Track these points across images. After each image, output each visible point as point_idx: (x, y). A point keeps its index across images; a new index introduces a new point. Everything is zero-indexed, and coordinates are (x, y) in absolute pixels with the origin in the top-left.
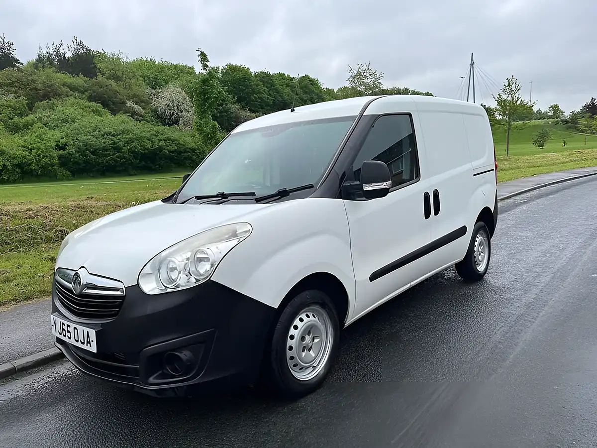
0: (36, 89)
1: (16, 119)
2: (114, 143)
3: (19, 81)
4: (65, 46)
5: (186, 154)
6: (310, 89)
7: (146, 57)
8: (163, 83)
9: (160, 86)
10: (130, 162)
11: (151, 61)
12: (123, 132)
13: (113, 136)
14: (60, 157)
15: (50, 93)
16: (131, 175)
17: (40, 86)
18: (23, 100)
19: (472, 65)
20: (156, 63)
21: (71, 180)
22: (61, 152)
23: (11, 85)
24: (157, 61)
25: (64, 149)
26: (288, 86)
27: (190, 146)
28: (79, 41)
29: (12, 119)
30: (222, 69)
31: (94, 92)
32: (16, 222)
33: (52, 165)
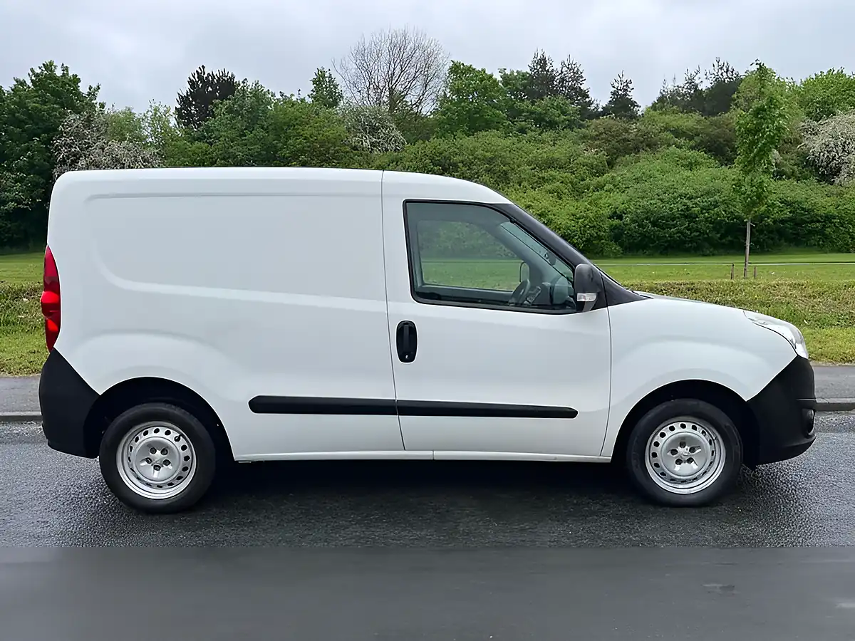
2: (688, 209)
4: (701, 75)
5: (814, 225)
10: (706, 236)
12: (708, 193)
13: (690, 198)
14: (613, 228)
16: (705, 255)
17: (632, 136)
18: (603, 156)
21: (621, 258)
22: (616, 222)
25: (620, 217)
27: (822, 212)
28: (721, 63)
29: (584, 180)
31: (707, 135)
33: (599, 238)
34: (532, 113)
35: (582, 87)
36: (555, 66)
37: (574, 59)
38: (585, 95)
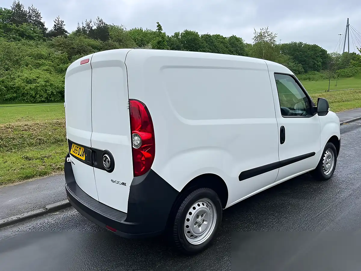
0: (73, 48)
1: (61, 66)
3: (64, 43)
4: (92, 23)
6: (235, 44)
7: (138, 27)
8: (146, 43)
9: (144, 45)
11: (140, 29)
15: (81, 50)
17: (75, 47)
18: (66, 55)
19: (348, 26)
20: (143, 31)
23: (60, 45)
24: (144, 29)
26: (222, 42)
28: (100, 19)
29: (59, 65)
30: (181, 34)
32: (16, 133)
34: (18, 30)
35: (41, 21)
36: (26, 9)
37: (35, 7)
38: (43, 25)
